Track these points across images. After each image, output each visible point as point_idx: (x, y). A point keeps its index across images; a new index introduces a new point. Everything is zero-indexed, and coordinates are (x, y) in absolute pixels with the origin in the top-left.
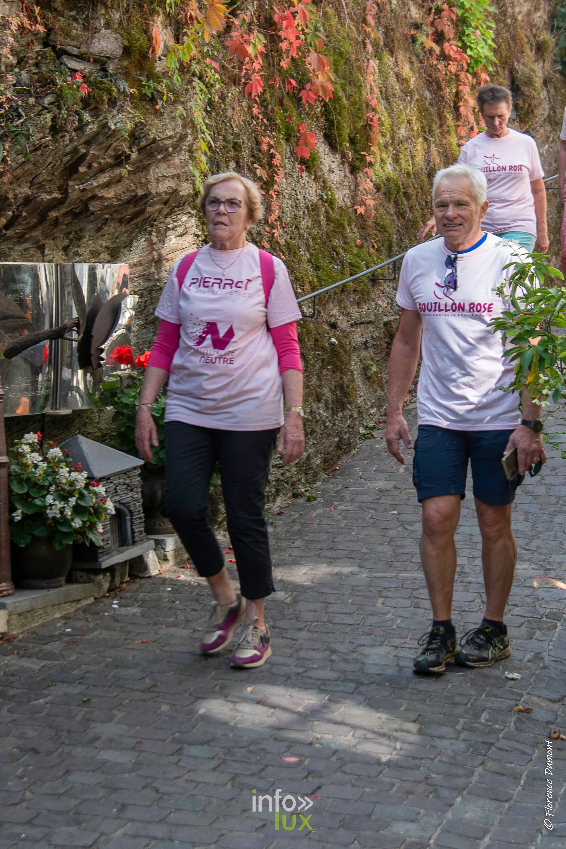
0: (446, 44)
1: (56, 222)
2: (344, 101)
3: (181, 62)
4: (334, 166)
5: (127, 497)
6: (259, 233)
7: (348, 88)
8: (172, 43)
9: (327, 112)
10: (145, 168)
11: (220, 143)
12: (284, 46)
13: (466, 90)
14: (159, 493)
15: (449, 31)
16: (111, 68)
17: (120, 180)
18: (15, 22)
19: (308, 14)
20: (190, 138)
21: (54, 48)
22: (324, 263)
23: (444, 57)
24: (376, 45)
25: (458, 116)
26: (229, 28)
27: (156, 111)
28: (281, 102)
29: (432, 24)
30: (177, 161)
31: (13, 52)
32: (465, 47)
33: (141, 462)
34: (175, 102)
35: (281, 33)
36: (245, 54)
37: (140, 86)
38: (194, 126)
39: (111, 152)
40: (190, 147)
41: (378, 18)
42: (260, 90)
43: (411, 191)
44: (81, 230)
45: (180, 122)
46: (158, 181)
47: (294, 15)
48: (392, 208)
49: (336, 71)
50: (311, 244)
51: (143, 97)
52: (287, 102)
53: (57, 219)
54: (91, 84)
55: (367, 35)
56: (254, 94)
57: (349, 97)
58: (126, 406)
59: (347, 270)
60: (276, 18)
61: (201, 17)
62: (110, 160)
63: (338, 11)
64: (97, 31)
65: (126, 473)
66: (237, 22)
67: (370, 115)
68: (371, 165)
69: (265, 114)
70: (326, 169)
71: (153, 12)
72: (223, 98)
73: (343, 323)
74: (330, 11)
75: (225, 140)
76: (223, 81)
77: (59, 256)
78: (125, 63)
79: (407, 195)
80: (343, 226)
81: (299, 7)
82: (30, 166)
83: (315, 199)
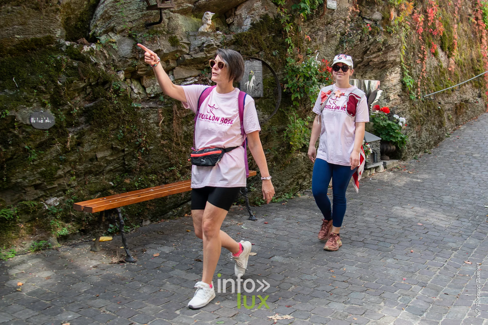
0: (479, 21)
1: (360, 68)
2: (447, 36)
3: (399, 22)
4: (443, 55)
5: (376, 149)
6: (419, 74)
7: (448, 33)
8: (396, 16)
9: (441, 39)
10: (387, 53)
11: (409, 47)
12: (429, 19)
13: (484, 35)
14: (385, 148)
15: (480, 17)
16: (378, 23)
17: (379, 56)
18: (351, 9)
19: (437, 10)
20: (400, 45)
21: (362, 17)
22: (438, 84)
23: (478, 25)
24: (457, 20)
25: (481, 43)
26: (413, 13)
27: (391, 36)
28: (428, 36)
29: (475, 14)
30: (396, 51)
31: (350, 17)
32: (484, 22)
33: (381, 139)
34: (397, 34)
35: (429, 15)
36: (418, 21)
37: (386, 29)
38: (401, 41)
39: (377, 48)
40: (400, 47)
41: (458, 12)
42: (422, 32)
43: (465, 64)
44: (367, 70)
45: (397, 40)
46: (390, 57)
47: (433, 9)
48: (459, 69)
49: (445, 27)
50: (434, 78)
51: (387, 32)
52: (430, 36)
53: (360, 67)
54: (372, 27)
55: (455, 17)
56: (420, 33)
57: (448, 35)
58: (377, 122)
59: (445, 87)
60: (427, 11)
61: (405, 9)
62: (376, 50)
63: (446, 9)
64: (375, 12)
65: (376, 142)
66: (416, 11)
67: (455, 41)
68: (454, 56)
69: (423, 39)
70: (440, 56)
71: (391, 7)
72: (410, 34)
73: (443, 102)
74: (444, 9)
75: (410, 46)
76: (411, 29)
77: (360, 77)
78: (382, 22)
79: (464, 66)
80: (444, 74)
81: (434, 7)
82: (353, 51)
83: (436, 65)
